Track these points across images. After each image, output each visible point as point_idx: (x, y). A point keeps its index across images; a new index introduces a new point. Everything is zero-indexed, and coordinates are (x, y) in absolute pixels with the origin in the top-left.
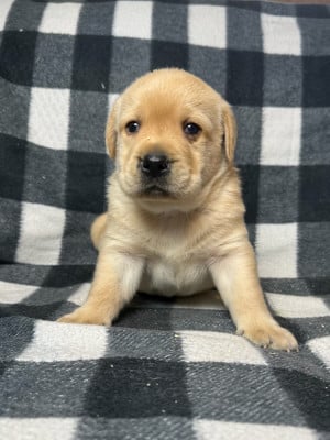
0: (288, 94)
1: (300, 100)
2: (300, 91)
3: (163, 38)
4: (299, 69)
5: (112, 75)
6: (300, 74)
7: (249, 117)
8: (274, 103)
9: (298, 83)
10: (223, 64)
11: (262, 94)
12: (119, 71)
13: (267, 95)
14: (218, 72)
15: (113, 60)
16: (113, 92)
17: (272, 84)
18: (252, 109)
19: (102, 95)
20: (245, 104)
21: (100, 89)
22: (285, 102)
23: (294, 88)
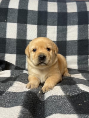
0: (54, 22)
1: (57, 24)
2: (57, 21)
3: (21, 8)
5: (8, 18)
6: (57, 17)
8: (50, 25)
9: (56, 19)
10: (37, 15)
11: (47, 22)
12: (10, 17)
13: (48, 22)
15: (8, 14)
16: (8, 22)
17: (49, 20)
19: (5, 23)
20: (42, 25)
21: (5, 22)
22: (53, 24)
23: (55, 21)
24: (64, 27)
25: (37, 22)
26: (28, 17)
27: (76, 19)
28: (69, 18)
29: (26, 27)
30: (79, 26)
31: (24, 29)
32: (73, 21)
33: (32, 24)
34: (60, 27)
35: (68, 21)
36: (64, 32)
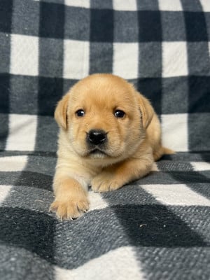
0: (81, 32)
1: (88, 36)
2: (88, 31)
4: (88, 17)
7: (55, 45)
8: (71, 37)
9: (87, 25)
11: (63, 30)
13: (67, 32)
14: (33, 15)
17: (70, 25)
18: (57, 40)
23: (85, 29)
24: (105, 45)
25: (38, 29)
26: (14, 14)
27: (135, 29)
28: (117, 24)
29: (8, 40)
30: (142, 44)
31: (4, 45)
32: (128, 32)
33: (24, 33)
34: (97, 45)
35: (116, 31)
36: (106, 59)
